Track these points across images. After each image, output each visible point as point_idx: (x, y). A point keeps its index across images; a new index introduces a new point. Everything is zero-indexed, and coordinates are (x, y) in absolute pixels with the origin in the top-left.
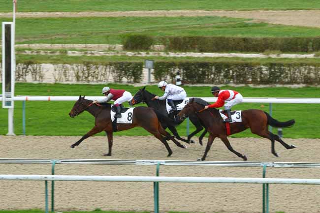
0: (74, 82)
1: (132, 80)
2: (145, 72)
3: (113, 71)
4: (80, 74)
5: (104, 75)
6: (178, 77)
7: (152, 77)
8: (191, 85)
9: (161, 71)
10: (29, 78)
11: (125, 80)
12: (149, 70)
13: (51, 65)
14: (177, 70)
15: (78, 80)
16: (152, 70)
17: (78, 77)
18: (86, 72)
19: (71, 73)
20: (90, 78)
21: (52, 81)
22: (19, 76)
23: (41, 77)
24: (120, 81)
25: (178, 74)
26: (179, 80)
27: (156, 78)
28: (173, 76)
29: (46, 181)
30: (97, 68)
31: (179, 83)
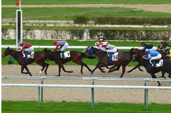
1: (79, 38)
2: (85, 34)
3: (70, 34)
4: (53, 35)
5: (65, 36)
6: (101, 37)
7: (89, 36)
9: (93, 34)
10: (29, 37)
11: (75, 38)
12: (87, 33)
13: (39, 31)
14: (101, 33)
15: (52, 38)
16: (89, 33)
17: (52, 37)
18: (56, 34)
19: (49, 35)
20: (58, 37)
21: (40, 39)
22: (23, 36)
23: (34, 36)
24: (73, 38)
25: (101, 35)
26: (101, 38)
27: (90, 37)
28: (99, 36)
29: (39, 87)
30: (62, 32)
31: (101, 40)
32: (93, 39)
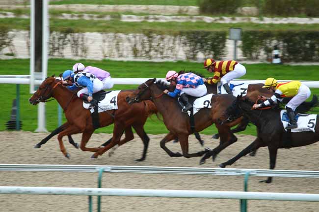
0: (131, 58)
1: (211, 56)
2: (230, 45)
3: (185, 44)
4: (139, 47)
5: (172, 49)
6: (276, 52)
7: (240, 52)
8: (293, 64)
9: (252, 44)
10: (68, 53)
11: (201, 55)
12: (236, 41)
13: (99, 34)
14: (274, 42)
15: (136, 55)
16: (240, 43)
17: (135, 52)
18: (147, 45)
19: (126, 46)
20: (152, 53)
21: (100, 57)
22: (53, 50)
23: (85, 50)
24: (194, 57)
25: (276, 48)
26: (276, 57)
27: (245, 54)
28: (268, 51)
29: (90, 197)
30: (162, 39)
31: (277, 61)
32: (251, 59)
